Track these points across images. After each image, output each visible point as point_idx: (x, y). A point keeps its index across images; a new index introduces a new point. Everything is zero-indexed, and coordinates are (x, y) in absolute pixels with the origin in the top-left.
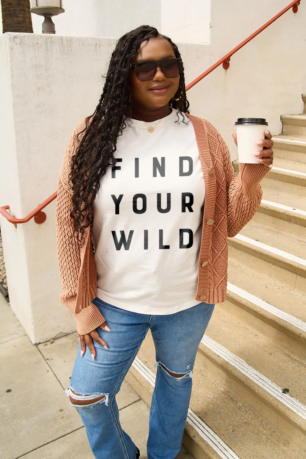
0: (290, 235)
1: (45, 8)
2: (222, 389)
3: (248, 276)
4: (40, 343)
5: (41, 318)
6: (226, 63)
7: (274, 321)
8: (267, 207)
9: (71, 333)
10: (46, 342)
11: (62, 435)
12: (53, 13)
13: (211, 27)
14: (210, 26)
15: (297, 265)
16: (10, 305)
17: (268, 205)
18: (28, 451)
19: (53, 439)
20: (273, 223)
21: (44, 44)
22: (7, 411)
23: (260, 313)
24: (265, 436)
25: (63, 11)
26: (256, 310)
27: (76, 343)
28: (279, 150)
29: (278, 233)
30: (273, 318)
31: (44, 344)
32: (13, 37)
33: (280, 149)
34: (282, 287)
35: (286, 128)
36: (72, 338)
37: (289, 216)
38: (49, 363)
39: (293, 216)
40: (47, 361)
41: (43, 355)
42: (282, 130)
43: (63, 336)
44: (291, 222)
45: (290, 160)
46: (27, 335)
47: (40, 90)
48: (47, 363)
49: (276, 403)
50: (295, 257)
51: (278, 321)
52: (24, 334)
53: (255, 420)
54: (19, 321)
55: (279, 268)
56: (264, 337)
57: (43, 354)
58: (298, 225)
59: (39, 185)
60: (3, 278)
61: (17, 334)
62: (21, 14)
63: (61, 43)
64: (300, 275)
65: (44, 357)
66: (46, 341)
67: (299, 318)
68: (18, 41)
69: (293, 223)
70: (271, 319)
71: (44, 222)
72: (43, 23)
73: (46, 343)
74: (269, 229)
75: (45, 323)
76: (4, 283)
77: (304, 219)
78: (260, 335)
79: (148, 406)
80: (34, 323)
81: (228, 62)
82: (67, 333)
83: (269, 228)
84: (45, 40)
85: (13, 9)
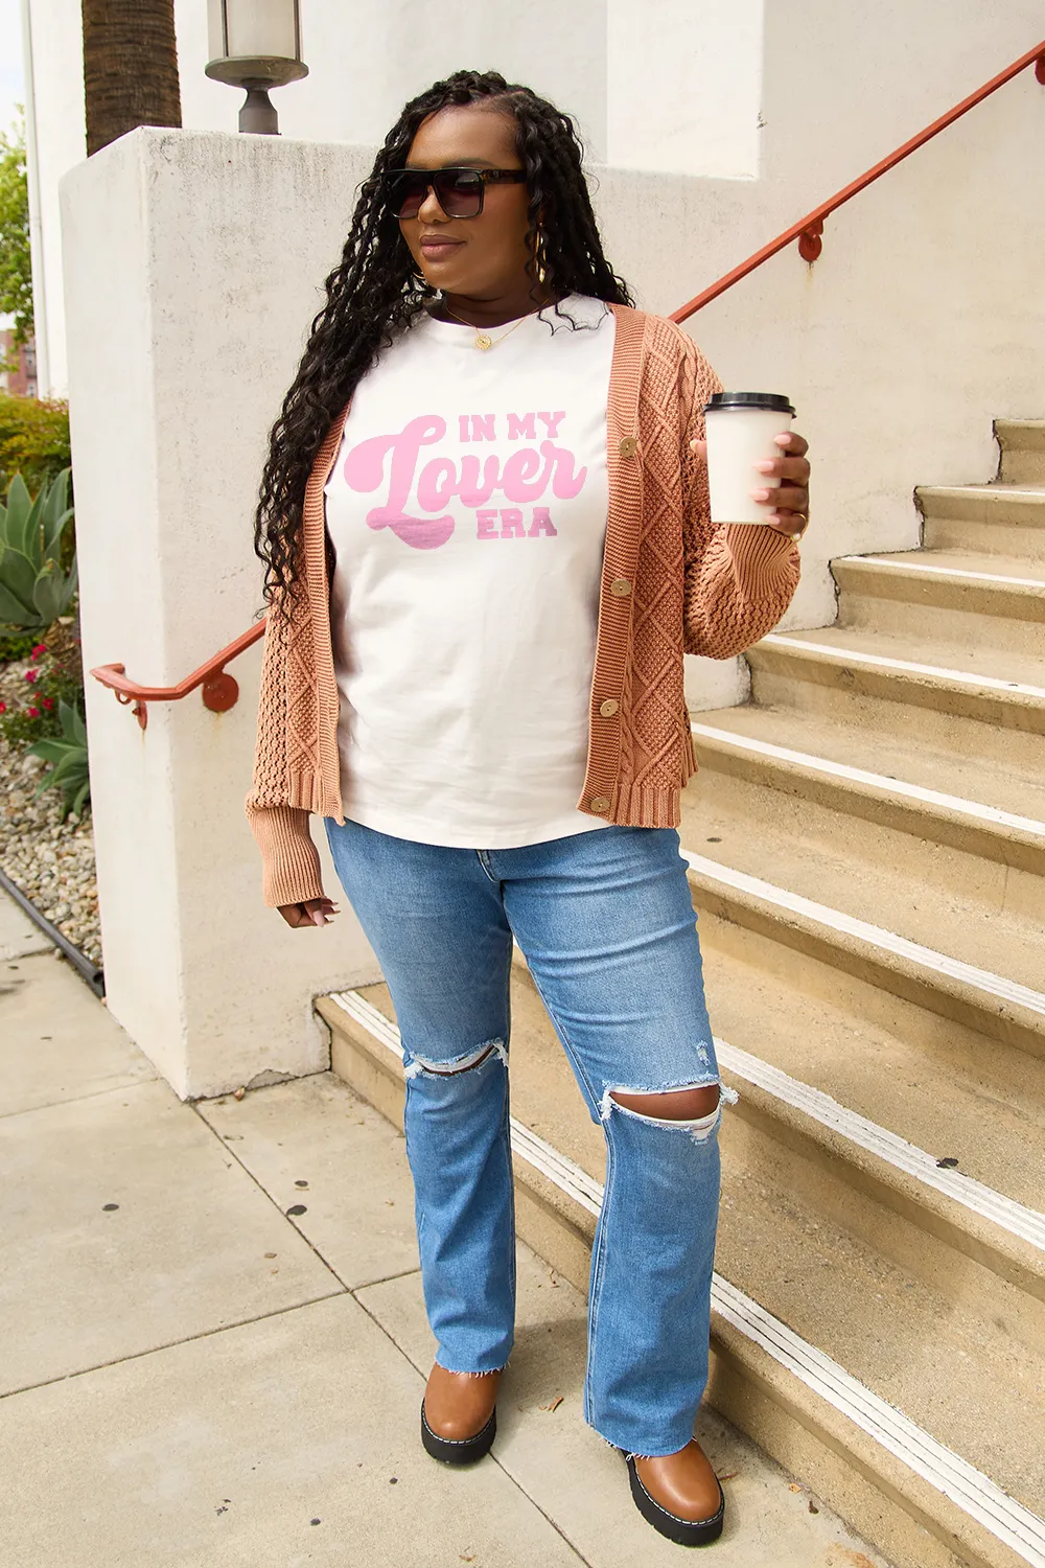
0: (1000, 768)
1: (252, 61)
2: (764, 1191)
3: (860, 883)
4: (203, 1098)
5: (210, 1017)
6: (809, 240)
7: (925, 982)
8: (930, 682)
9: (301, 1075)
10: (221, 1096)
11: (272, 1310)
12: (272, 77)
13: (762, 125)
14: (759, 123)
15: (1006, 833)
16: (105, 1005)
17: (931, 676)
18: (175, 1339)
19: (247, 1318)
20: (948, 735)
21: (248, 164)
22: (107, 1252)
23: (886, 965)
24: (882, 1295)
25: (303, 71)
26: (872, 956)
27: (315, 1101)
28: (982, 526)
29: (962, 763)
30: (924, 975)
31: (215, 1101)
32: (159, 141)
33: (986, 521)
34: (964, 909)
35: (1012, 462)
36: (305, 1088)
37: (997, 702)
38: (231, 1147)
39: (1007, 700)
40: (226, 1142)
41: (212, 1129)
42: (999, 468)
43: (274, 1084)
44: (1002, 726)
45: (1017, 557)
46: (162, 1078)
47: (234, 302)
48: (227, 1148)
49: (914, 1188)
50: (1002, 814)
51: (937, 981)
52: (153, 1077)
53: (856, 1261)
54: (135, 1044)
55: (955, 853)
56: (900, 1045)
57: (212, 1124)
58: (1023, 733)
59: (222, 592)
60: (81, 936)
61: (132, 1075)
62: (148, 110)
63: (298, 162)
64: (1017, 866)
65: (216, 1133)
66: (222, 1092)
67: (1005, 976)
68: (172, 151)
69: (1011, 728)
70: (918, 978)
71: (232, 710)
72: (243, 109)
73: (221, 1100)
74: (936, 755)
75: (221, 1035)
76: (86, 947)
77: (1039, 706)
78: (888, 1041)
79: (536, 1254)
80: (187, 1031)
81: (814, 236)
82: (288, 1073)
83: (935, 751)
84: (251, 153)
85: (125, 92)
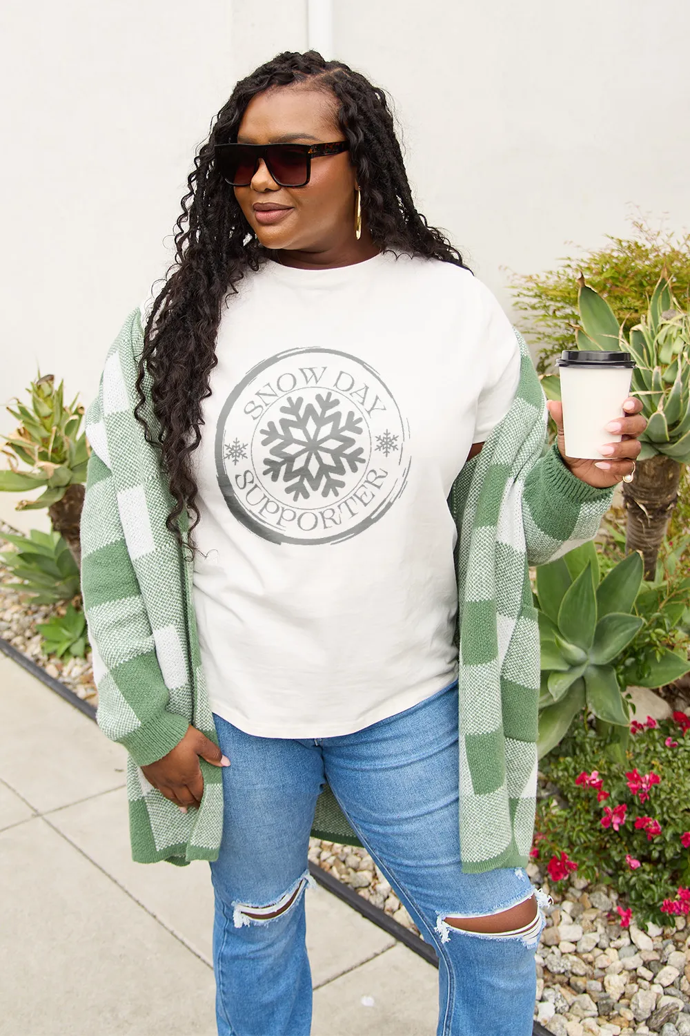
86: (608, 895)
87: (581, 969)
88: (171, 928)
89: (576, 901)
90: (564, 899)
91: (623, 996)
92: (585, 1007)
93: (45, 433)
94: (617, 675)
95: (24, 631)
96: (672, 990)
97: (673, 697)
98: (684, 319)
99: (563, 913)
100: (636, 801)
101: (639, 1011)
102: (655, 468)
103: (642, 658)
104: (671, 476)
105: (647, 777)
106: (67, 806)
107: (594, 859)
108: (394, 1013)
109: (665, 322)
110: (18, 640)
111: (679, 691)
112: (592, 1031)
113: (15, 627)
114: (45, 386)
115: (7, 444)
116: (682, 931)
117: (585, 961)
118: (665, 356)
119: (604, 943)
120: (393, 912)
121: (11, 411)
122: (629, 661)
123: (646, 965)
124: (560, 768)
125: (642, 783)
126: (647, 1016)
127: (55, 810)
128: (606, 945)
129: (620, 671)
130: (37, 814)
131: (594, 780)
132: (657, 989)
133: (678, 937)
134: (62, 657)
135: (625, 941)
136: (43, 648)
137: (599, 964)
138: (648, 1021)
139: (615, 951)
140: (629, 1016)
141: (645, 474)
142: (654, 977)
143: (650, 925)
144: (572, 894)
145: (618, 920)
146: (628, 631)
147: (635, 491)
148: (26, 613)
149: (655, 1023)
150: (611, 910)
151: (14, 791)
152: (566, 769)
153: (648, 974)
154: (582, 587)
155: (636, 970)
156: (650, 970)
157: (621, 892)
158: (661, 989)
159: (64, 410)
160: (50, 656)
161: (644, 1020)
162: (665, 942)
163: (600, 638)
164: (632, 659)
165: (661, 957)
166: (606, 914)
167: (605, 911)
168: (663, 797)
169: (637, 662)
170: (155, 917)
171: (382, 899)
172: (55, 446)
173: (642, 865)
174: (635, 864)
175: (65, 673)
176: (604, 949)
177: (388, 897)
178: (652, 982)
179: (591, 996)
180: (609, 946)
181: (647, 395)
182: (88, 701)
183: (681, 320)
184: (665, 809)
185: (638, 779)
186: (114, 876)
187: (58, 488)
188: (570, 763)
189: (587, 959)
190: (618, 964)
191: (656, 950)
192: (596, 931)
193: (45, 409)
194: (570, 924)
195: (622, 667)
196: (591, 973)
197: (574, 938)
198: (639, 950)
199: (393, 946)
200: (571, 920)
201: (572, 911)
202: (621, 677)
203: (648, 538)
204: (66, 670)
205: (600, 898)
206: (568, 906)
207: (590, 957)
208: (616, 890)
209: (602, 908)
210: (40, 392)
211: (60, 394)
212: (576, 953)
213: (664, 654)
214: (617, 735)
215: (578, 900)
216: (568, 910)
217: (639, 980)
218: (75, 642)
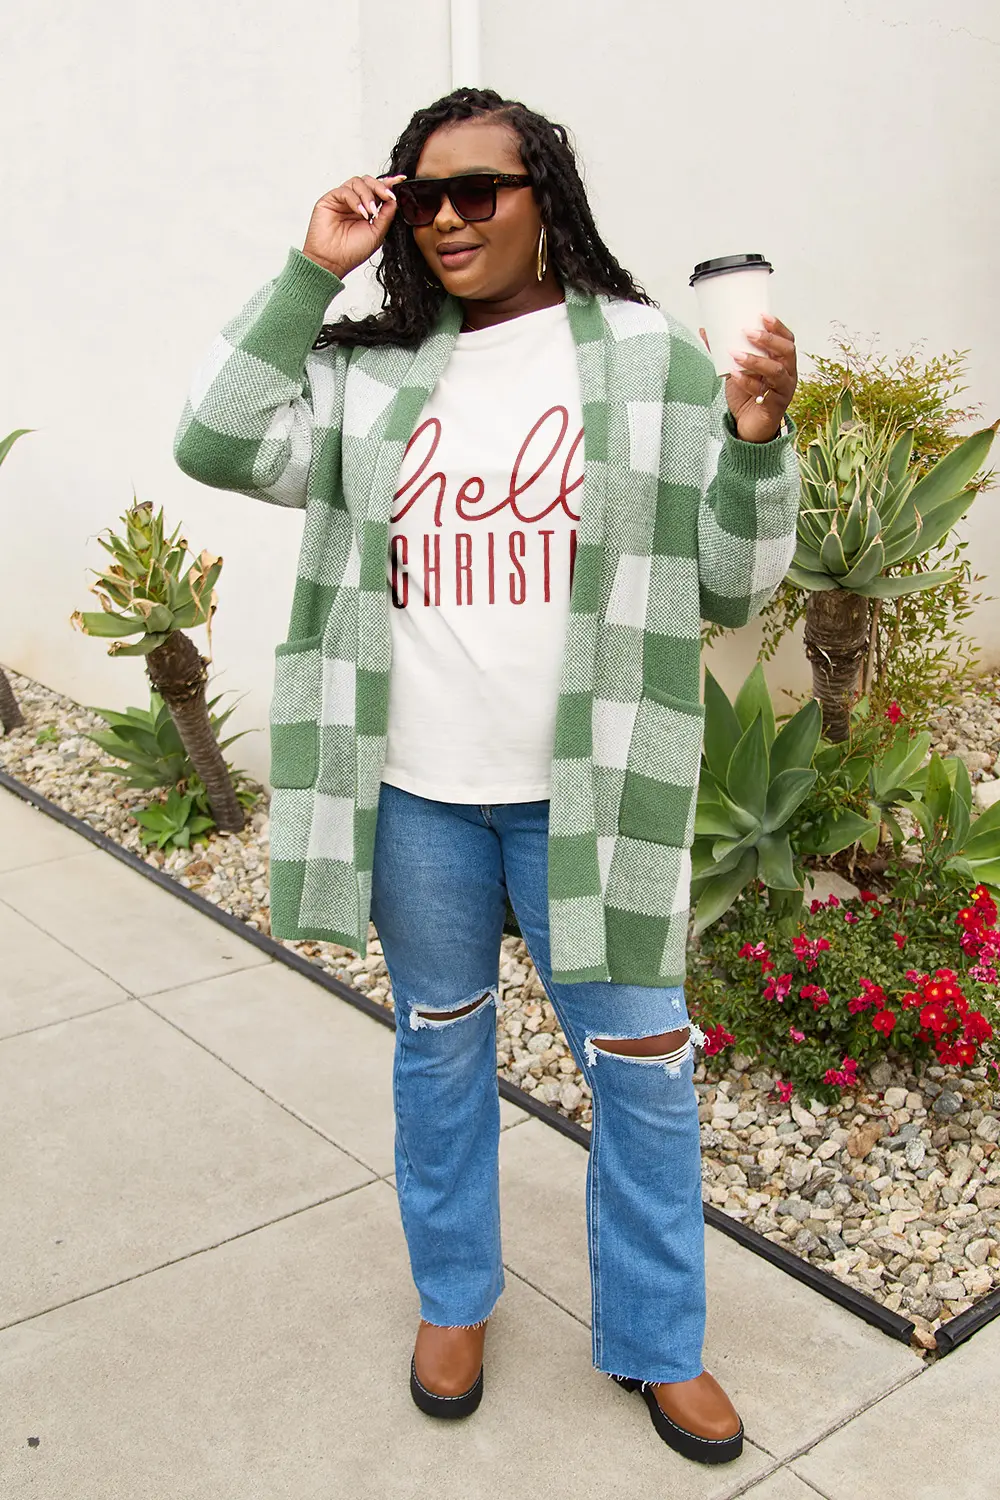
86: (771, 1076)
87: (733, 1143)
88: (281, 1102)
89: (735, 1081)
90: (722, 1078)
91: (778, 1169)
92: (733, 1177)
93: (142, 569)
94: (791, 842)
95: (120, 824)
96: (831, 1163)
97: (866, 884)
98: (865, 429)
99: (719, 1093)
100: (804, 971)
101: (791, 1180)
102: (836, 606)
103: (819, 821)
104: (855, 616)
105: (816, 942)
106: (166, 991)
107: (756, 1036)
108: (522, 1178)
109: (844, 433)
110: (112, 832)
111: (873, 876)
112: (738, 1198)
113: (108, 819)
114: (142, 513)
115: (98, 583)
116: (851, 1110)
117: (739, 1136)
118: (844, 473)
119: (762, 1120)
120: (529, 1090)
121: (103, 544)
122: (806, 825)
123: (805, 1140)
124: (724, 942)
125: (809, 948)
126: (800, 1185)
127: (154, 994)
128: (763, 1123)
129: (794, 837)
130: (133, 997)
131: (760, 951)
132: (815, 1162)
133: (844, 1116)
134: (163, 849)
135: (785, 1117)
136: (141, 839)
137: (754, 1140)
138: (800, 1189)
139: (774, 1128)
140: (781, 1185)
141: (825, 612)
142: (813, 1152)
143: (813, 1102)
144: (731, 1075)
145: (778, 1099)
146: (802, 788)
147: (816, 634)
148: (122, 806)
149: (807, 1191)
150: (773, 1090)
151: (107, 976)
152: (730, 944)
153: (807, 1149)
154: (752, 740)
155: (794, 1145)
156: (810, 1145)
157: (784, 1071)
158: (820, 1161)
159: (165, 543)
160: (149, 849)
161: (796, 1189)
162: (829, 1121)
163: (773, 802)
164: (810, 824)
165: (823, 1133)
166: (768, 1094)
167: (766, 1092)
168: (834, 965)
169: (814, 827)
170: (263, 1091)
171: (517, 1077)
172: (153, 585)
173: (806, 1038)
174: (800, 1036)
175: (167, 867)
176: (761, 1127)
177: (525, 1077)
178: (810, 1157)
179: (740, 1166)
180: (768, 1124)
181: (820, 513)
182: (194, 891)
183: (861, 430)
184: (835, 979)
185: (805, 943)
186: (219, 1054)
187: (157, 633)
188: (736, 938)
189: (741, 1134)
190: (775, 1139)
191: (819, 1127)
192: (755, 1110)
193: (143, 541)
194: (725, 1103)
195: (797, 833)
196: (745, 1149)
197: (730, 1115)
198: (800, 1128)
199: (527, 1120)
200: (728, 1100)
201: (729, 1091)
202: (796, 844)
203: (834, 694)
204: (168, 863)
205: (761, 1079)
206: (725, 1085)
207: (745, 1133)
208: (780, 1070)
209: (763, 1088)
210: (136, 521)
211: (159, 525)
212: (730, 1129)
213: (842, 813)
214: (790, 908)
215: (737, 1081)
216: (725, 1090)
217: (796, 1155)
218: (177, 833)
